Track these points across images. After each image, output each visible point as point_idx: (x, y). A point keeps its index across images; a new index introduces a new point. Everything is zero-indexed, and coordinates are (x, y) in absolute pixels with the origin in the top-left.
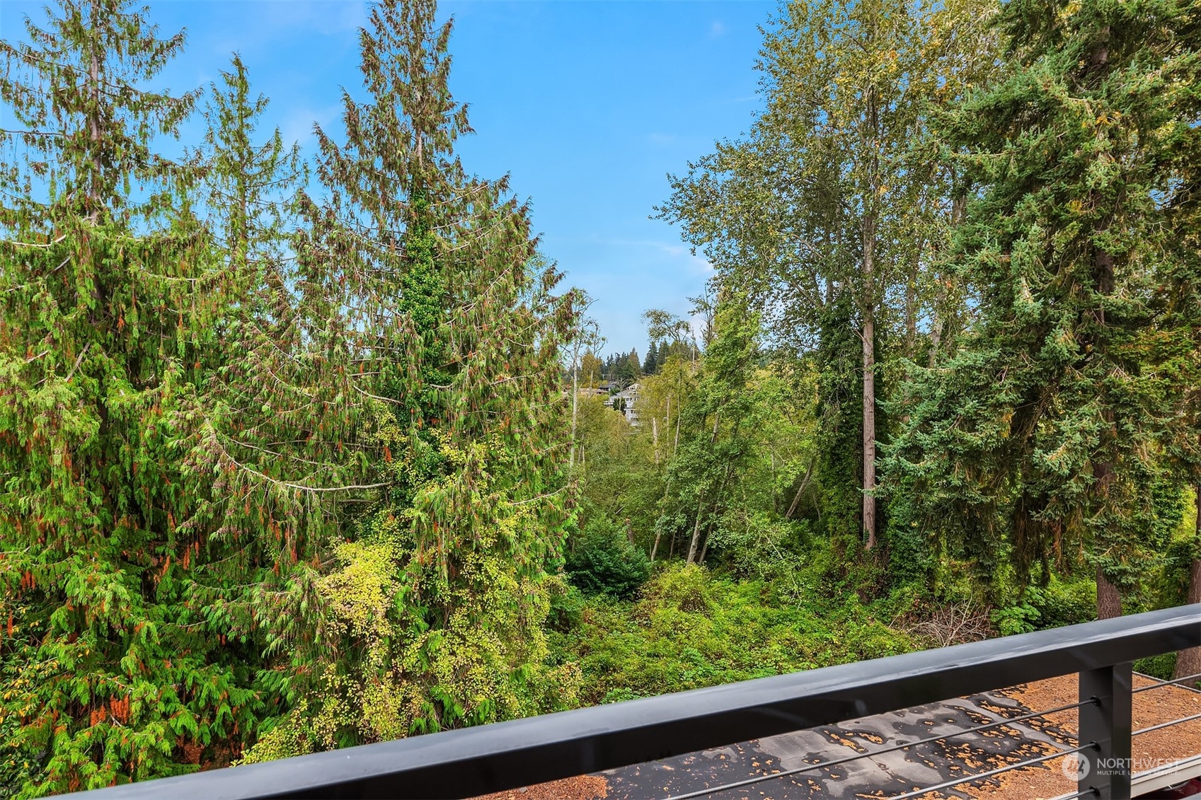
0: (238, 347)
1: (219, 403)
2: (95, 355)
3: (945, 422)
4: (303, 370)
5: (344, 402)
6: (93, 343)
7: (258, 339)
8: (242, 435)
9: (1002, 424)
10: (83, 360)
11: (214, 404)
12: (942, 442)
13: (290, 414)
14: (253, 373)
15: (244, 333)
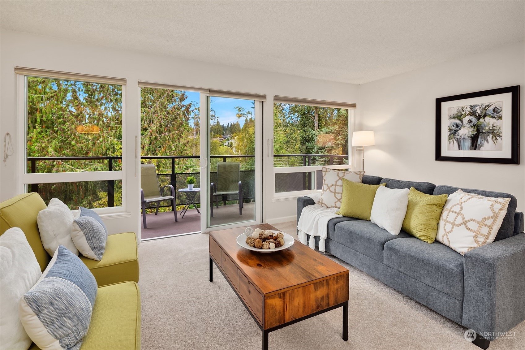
0: (62, 121)
1: (54, 141)
4: (87, 129)
5: (103, 141)
7: (70, 118)
13: (82, 145)
14: (68, 130)
15: (64, 116)
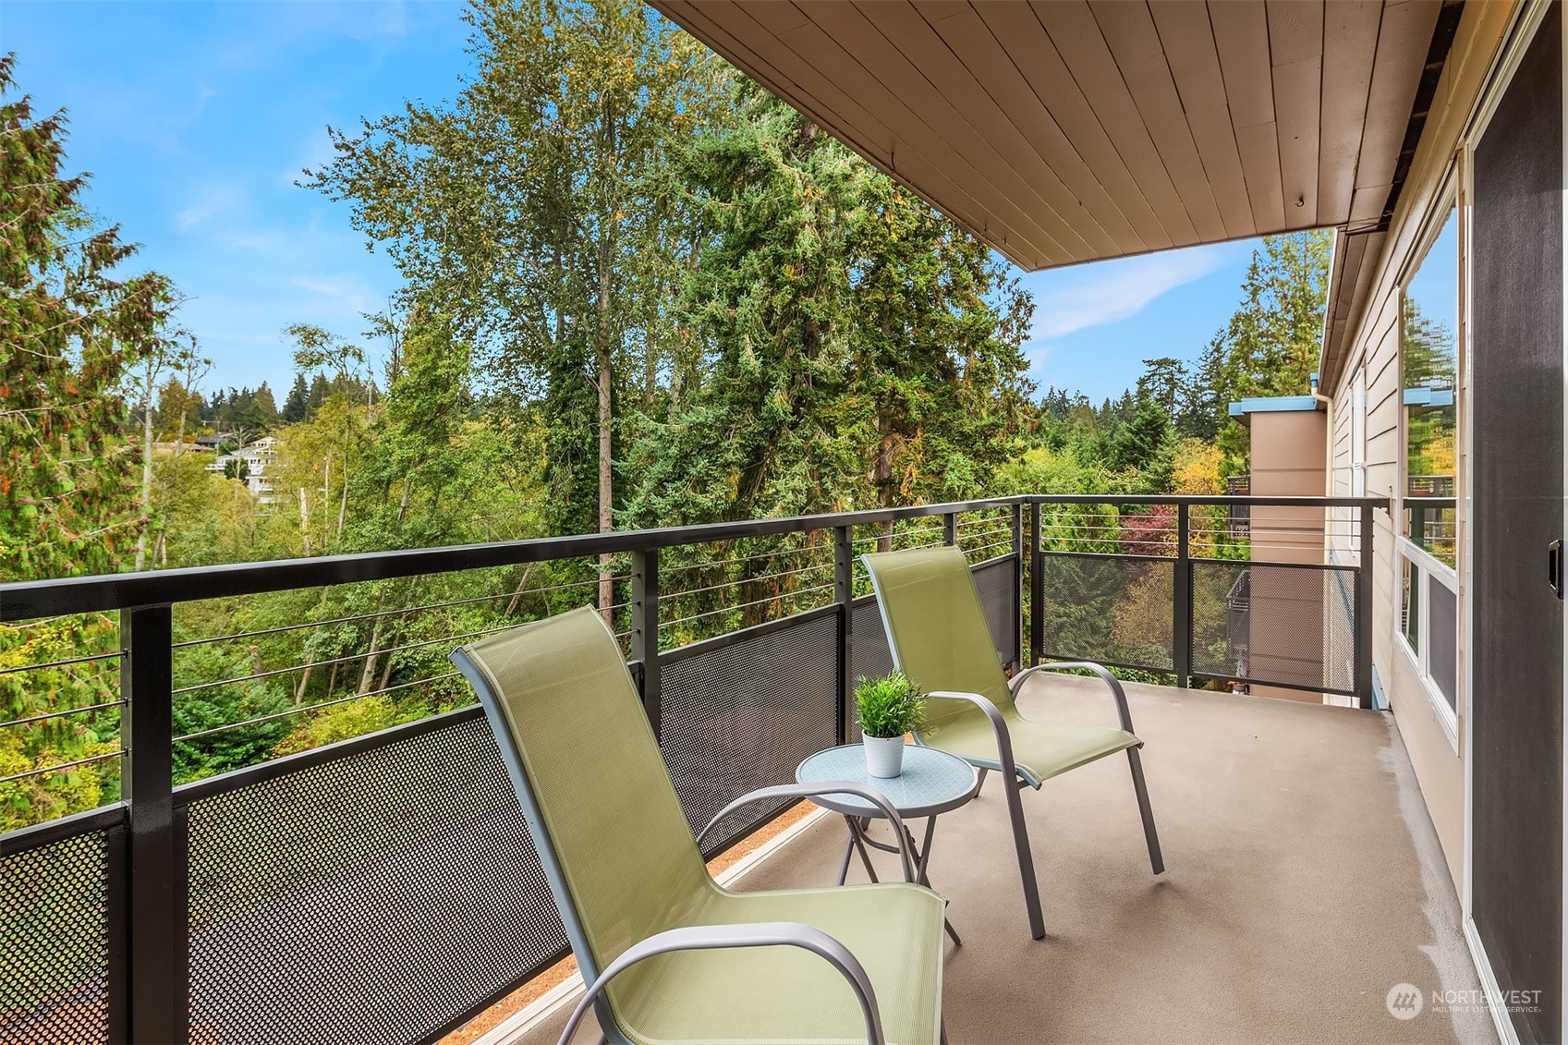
3: (679, 484)
9: (729, 485)
12: (676, 505)
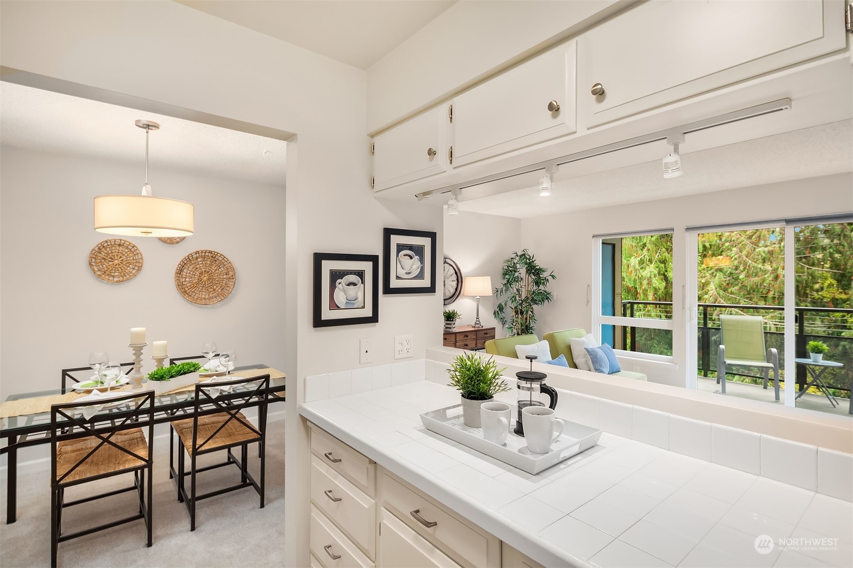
0: (728, 246)
1: (718, 274)
2: (663, 253)
6: (662, 248)
8: (730, 290)
10: (658, 256)
11: (716, 275)
13: (756, 279)
14: (736, 259)
